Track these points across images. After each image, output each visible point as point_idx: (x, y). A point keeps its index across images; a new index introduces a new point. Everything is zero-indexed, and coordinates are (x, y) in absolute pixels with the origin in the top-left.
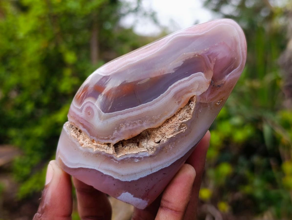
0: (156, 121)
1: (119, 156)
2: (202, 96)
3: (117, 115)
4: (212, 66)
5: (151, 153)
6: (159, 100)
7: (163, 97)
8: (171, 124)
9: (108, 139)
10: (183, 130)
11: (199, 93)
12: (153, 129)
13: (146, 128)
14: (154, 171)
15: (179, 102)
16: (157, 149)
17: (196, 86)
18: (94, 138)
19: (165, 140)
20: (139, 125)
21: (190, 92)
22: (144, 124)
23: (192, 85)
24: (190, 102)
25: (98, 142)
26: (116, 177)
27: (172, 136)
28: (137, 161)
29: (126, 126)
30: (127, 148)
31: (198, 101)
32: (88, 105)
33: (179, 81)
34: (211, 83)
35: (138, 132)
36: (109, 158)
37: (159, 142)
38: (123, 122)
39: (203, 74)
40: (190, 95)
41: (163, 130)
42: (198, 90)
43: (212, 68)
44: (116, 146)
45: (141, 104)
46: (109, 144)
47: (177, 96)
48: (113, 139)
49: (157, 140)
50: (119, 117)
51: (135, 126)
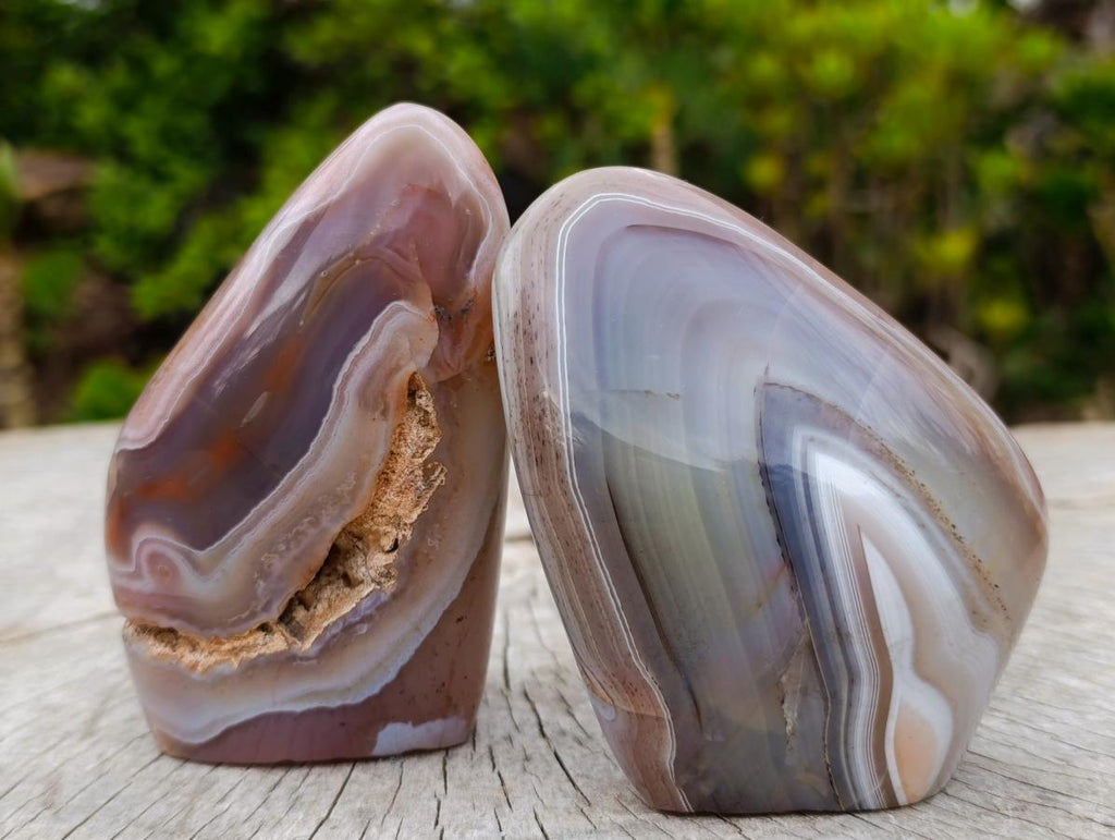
0: (353, 493)
1: (307, 646)
2: (434, 361)
3: (237, 538)
4: (414, 267)
5: (390, 586)
6: (327, 437)
7: (332, 423)
8: (398, 481)
9: (253, 615)
10: (439, 478)
11: (424, 360)
12: (359, 521)
13: (337, 529)
14: (428, 628)
15: (384, 413)
16: (397, 564)
17: (405, 345)
18: (216, 631)
19: (408, 533)
20: (313, 531)
21: (397, 368)
22: (325, 522)
23: (391, 350)
24: (412, 394)
25: (230, 638)
26: (335, 703)
27: (418, 511)
28: (364, 629)
29: (281, 554)
30: (320, 608)
31: (432, 380)
32: (147, 550)
33: (351, 357)
34: (439, 316)
35: (323, 551)
36: (285, 663)
37: (395, 546)
38: (268, 546)
39: (401, 303)
40: (401, 378)
41: (386, 507)
42: (414, 352)
43: (420, 274)
44: (286, 617)
45: (283, 475)
46: (264, 628)
47: (373, 400)
48: (266, 608)
49: (387, 543)
50: (247, 541)
51: (305, 541)
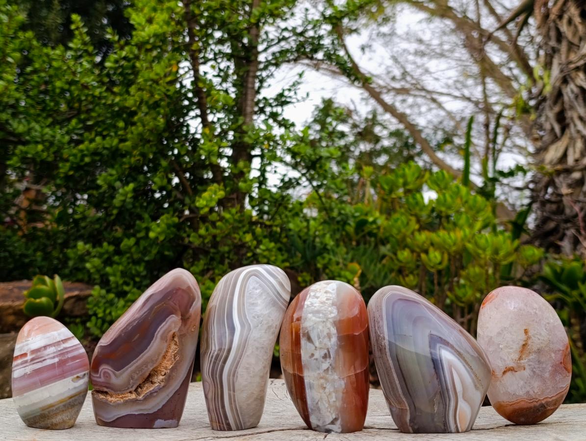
0: (156, 360)
1: (141, 397)
2: (180, 330)
3: (127, 369)
4: (177, 307)
5: (163, 384)
6: (152, 346)
7: (154, 343)
8: (167, 358)
9: (128, 388)
10: (178, 358)
11: (177, 329)
12: (157, 367)
13: (151, 369)
14: (171, 395)
15: (166, 341)
16: (165, 379)
17: (173, 325)
18: (119, 392)
19: (169, 371)
20: (146, 369)
21: (171, 331)
22: (149, 367)
23: (170, 326)
24: (173, 337)
25: (122, 394)
26: (146, 412)
27: (172, 366)
28: (155, 394)
29: (137, 374)
30: (145, 389)
31: (179, 334)
32: (104, 371)
33: (160, 327)
34: (182, 319)
35: (147, 374)
36: (135, 401)
37: (165, 374)
38: (134, 372)
39: (174, 315)
40: (171, 333)
41: (164, 365)
42: (175, 327)
43: (178, 308)
44: (136, 390)
45: (140, 354)
46: (131, 392)
47: (163, 337)
48: (132, 387)
49: (163, 373)
50: (130, 370)
51: (143, 371)
